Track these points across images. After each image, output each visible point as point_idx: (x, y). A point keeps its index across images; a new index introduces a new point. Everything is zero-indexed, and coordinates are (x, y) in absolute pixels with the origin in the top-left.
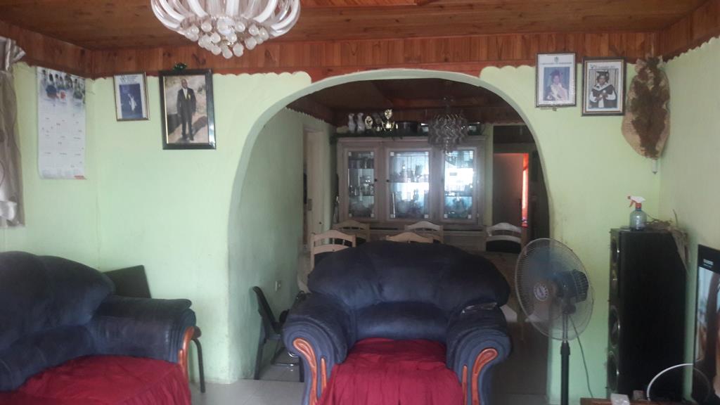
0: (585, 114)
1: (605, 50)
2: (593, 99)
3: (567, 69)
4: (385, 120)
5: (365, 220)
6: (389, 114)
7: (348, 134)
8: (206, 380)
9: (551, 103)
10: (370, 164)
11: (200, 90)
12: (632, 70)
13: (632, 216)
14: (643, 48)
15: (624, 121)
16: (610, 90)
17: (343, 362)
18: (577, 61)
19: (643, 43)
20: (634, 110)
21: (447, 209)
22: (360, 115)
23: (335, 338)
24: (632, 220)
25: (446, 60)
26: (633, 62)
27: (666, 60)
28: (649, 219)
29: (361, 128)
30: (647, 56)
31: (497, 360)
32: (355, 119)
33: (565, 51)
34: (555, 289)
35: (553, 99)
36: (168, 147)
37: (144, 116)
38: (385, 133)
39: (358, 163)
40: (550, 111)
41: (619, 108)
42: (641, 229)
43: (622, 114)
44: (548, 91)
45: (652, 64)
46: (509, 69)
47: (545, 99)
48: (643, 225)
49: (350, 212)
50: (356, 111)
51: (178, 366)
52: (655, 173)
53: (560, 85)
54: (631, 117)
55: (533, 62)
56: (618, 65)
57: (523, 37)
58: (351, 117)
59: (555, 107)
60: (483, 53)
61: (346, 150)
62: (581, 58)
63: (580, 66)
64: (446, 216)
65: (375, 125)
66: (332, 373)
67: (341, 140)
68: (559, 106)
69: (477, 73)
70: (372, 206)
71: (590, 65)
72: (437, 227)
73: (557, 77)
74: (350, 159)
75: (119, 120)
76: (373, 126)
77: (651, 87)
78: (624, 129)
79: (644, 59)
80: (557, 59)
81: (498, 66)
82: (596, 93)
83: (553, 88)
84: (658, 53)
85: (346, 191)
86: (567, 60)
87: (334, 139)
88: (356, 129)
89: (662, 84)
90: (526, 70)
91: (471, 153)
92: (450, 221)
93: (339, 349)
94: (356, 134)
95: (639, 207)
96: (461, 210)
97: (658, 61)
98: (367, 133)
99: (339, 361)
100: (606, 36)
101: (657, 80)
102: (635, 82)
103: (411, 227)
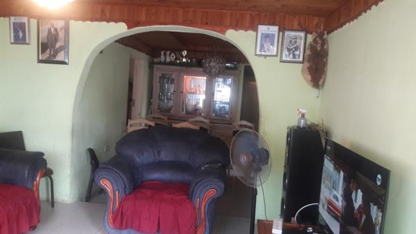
0: (282, 61)
1: (296, 26)
2: (287, 53)
3: (274, 35)
4: (182, 57)
5: (167, 114)
6: (185, 53)
7: (160, 63)
8: (55, 200)
9: (263, 53)
10: (172, 81)
11: (61, 29)
12: (310, 38)
13: (299, 120)
14: (317, 26)
15: (303, 67)
16: (297, 48)
17: (130, 194)
18: (280, 30)
19: (317, 24)
20: (309, 61)
21: (214, 111)
22: (168, 53)
23: (125, 180)
24: (299, 122)
25: (207, 24)
26: (311, 33)
27: (328, 34)
28: (308, 123)
29: (168, 60)
30: (319, 31)
31: (216, 196)
32: (165, 54)
33: (273, 24)
34: (251, 158)
35: (265, 51)
36: (40, 61)
37: (27, 41)
38: (182, 64)
39: (165, 80)
40: (263, 58)
41: (301, 59)
42: (304, 128)
43: (302, 63)
44: (262, 46)
45: (321, 36)
46: (241, 32)
47: (260, 51)
48: (305, 126)
49: (158, 109)
50: (166, 50)
51: (32, 191)
52: (318, 97)
53: (269, 44)
54: (307, 64)
55: (255, 30)
56: (302, 34)
57: (251, 14)
58: (162, 53)
59: (265, 56)
60: (228, 21)
61: (158, 72)
62: (282, 29)
63: (281, 34)
64: (214, 115)
65: (176, 59)
66: (122, 199)
67: (155, 66)
68: (268, 56)
69: (223, 32)
70: (172, 106)
71: (287, 33)
72: (206, 121)
73: (268, 39)
74: (160, 78)
75: (12, 43)
76: (175, 59)
77: (319, 49)
78: (303, 71)
79: (317, 33)
80: (268, 28)
81: (235, 30)
82: (289, 50)
83: (265, 46)
84: (324, 30)
85: (157, 96)
86: (274, 30)
87: (151, 66)
88: (165, 60)
89: (325, 47)
90: (251, 33)
91: (230, 80)
92: (216, 118)
93: (128, 186)
94: (165, 63)
95: (303, 115)
96: (223, 112)
97: (324, 34)
98: (171, 63)
99: (127, 193)
100: (297, 17)
101: (323, 45)
102: (310, 45)
103: (191, 120)
